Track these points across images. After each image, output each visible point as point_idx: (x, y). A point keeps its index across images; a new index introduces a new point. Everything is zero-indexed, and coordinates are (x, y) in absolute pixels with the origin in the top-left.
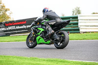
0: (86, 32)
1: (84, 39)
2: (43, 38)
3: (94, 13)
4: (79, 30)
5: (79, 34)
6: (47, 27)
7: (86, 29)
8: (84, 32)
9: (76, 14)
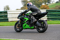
0: (12, 21)
1: (11, 25)
2: (28, 25)
3: (17, 9)
4: (8, 20)
5: (8, 22)
6: (32, 17)
7: (12, 19)
8: (11, 21)
9: (6, 10)
